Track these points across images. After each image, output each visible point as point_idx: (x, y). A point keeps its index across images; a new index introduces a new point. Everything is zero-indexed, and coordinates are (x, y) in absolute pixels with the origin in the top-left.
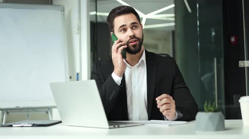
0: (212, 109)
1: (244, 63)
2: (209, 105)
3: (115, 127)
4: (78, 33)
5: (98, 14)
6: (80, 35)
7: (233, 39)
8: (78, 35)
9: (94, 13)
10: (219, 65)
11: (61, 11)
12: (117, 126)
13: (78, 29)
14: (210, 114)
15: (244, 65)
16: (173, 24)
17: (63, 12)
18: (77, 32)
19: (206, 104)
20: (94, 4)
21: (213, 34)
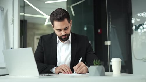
0: (98, 64)
1: (107, 43)
2: (96, 62)
3: (42, 76)
5: (25, 15)
6: (14, 25)
7: (99, 31)
8: (12, 25)
9: (22, 14)
11: (2, 10)
12: (43, 75)
13: (12, 21)
14: (97, 66)
15: (107, 44)
18: (11, 23)
19: (94, 61)
20: (23, 9)
21: (85, 29)
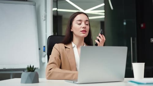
4: (44, 20)
7: (142, 26)
8: (45, 21)
10: (134, 42)
11: (34, 5)
13: (45, 17)
16: (103, 17)
17: (34, 6)
21: (125, 23)
